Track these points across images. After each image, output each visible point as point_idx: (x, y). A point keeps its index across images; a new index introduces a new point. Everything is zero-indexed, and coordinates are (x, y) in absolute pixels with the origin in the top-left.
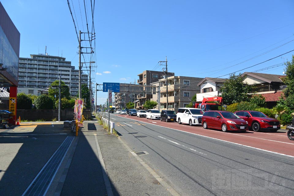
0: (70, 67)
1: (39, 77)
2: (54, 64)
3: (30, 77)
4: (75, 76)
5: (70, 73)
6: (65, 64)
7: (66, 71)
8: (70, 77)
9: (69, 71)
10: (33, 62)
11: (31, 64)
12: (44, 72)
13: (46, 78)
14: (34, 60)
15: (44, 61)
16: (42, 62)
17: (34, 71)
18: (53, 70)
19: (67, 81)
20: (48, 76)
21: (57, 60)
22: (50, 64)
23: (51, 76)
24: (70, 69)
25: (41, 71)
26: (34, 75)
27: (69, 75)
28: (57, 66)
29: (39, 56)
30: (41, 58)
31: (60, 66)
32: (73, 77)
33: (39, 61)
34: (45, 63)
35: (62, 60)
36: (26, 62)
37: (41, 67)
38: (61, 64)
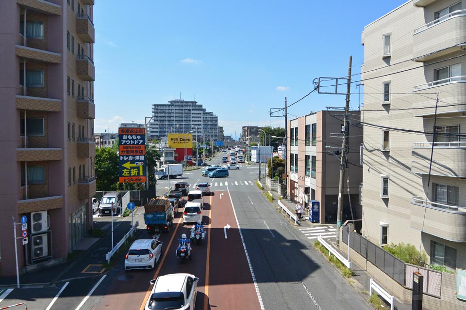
0: (201, 110)
1: (176, 121)
2: (188, 108)
3: (169, 121)
4: (207, 118)
5: (202, 116)
6: (197, 108)
7: (198, 114)
8: (202, 119)
9: (201, 114)
10: (170, 108)
11: (169, 110)
12: (180, 115)
13: (182, 121)
14: (171, 106)
15: (179, 106)
16: (178, 107)
17: (172, 115)
18: (187, 113)
19: (199, 123)
20: (183, 119)
21: (190, 104)
22: (185, 108)
23: (185, 119)
24: (202, 112)
25: (177, 115)
26: (172, 118)
27: (201, 117)
28: (190, 110)
29: (175, 102)
30: (177, 104)
31: (193, 110)
32: (205, 119)
33: (176, 106)
34: (181, 108)
35: (194, 104)
36: (165, 108)
37: (177, 111)
38: (194, 108)
